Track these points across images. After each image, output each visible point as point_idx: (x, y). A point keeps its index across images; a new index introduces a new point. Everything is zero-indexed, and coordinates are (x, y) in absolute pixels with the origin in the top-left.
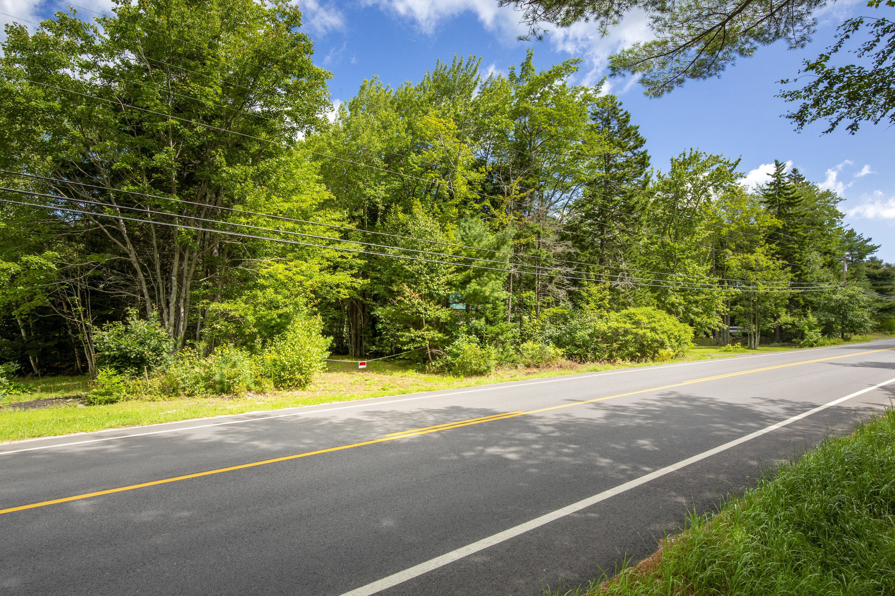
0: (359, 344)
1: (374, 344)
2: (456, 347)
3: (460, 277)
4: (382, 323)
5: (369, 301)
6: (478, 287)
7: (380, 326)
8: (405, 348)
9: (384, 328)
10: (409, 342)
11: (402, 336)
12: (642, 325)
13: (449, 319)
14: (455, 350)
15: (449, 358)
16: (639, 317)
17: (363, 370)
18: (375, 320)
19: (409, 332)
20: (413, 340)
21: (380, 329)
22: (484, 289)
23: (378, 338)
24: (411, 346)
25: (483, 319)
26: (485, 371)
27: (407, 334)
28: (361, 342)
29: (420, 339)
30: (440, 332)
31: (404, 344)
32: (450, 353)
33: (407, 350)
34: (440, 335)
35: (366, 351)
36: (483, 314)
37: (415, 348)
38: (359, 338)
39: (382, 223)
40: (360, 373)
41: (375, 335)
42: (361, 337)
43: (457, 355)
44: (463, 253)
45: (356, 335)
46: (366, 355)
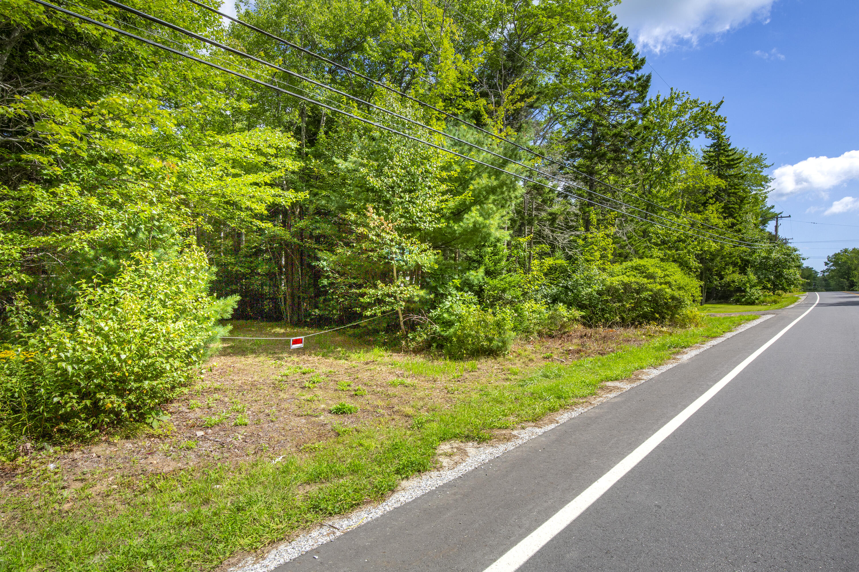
0: (296, 306)
1: (317, 307)
2: (447, 311)
3: (453, 203)
4: (328, 277)
5: (310, 243)
6: (481, 219)
7: (325, 282)
8: (368, 313)
9: (331, 284)
10: (374, 305)
11: (363, 295)
12: (658, 280)
13: (436, 267)
14: (445, 315)
15: (437, 328)
16: (651, 270)
17: (298, 352)
18: (318, 274)
19: (375, 286)
20: (379, 301)
21: (324, 286)
22: (487, 222)
23: (322, 298)
24: (377, 310)
25: (482, 270)
26: (499, 348)
27: (372, 291)
28: (299, 304)
29: (392, 300)
30: (422, 288)
31: (365, 307)
32: (437, 320)
33: (371, 316)
34: (422, 293)
35: (306, 316)
36: (480, 263)
37: (383, 313)
38: (296, 300)
39: (326, 133)
40: (294, 358)
41: (317, 296)
42: (299, 297)
43: (448, 324)
44: (455, 167)
45: (292, 296)
46: (306, 322)
